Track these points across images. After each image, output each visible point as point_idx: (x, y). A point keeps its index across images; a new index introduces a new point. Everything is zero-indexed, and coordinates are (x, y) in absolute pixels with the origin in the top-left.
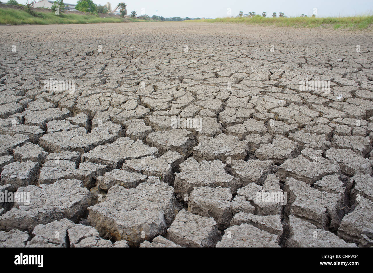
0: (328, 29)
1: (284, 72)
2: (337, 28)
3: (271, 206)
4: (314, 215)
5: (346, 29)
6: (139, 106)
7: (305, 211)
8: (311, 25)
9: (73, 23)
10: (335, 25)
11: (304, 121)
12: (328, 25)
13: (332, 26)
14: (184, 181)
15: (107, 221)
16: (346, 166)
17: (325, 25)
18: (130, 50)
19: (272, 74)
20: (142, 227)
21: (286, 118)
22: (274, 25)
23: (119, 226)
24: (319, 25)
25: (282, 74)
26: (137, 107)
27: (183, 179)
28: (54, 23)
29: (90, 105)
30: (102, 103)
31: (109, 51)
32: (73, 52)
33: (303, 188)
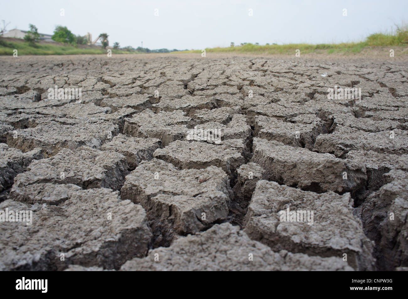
0: (322, 55)
1: (266, 62)
2: (332, 52)
3: (233, 135)
4: (284, 140)
5: (340, 54)
6: (98, 83)
7: (274, 138)
8: (304, 51)
9: (48, 54)
10: (329, 50)
11: (282, 86)
12: (322, 51)
13: (326, 51)
14: (134, 125)
15: (26, 143)
16: (325, 112)
17: (318, 51)
18: (104, 61)
19: (253, 64)
20: (67, 144)
21: (263, 84)
22: (267, 52)
23: (38, 142)
24: (312, 51)
25: (264, 63)
26: (96, 83)
27: (133, 123)
28: (27, 54)
29: (42, 84)
30: (57, 82)
31: (80, 62)
32: (39, 64)
33: (273, 123)
